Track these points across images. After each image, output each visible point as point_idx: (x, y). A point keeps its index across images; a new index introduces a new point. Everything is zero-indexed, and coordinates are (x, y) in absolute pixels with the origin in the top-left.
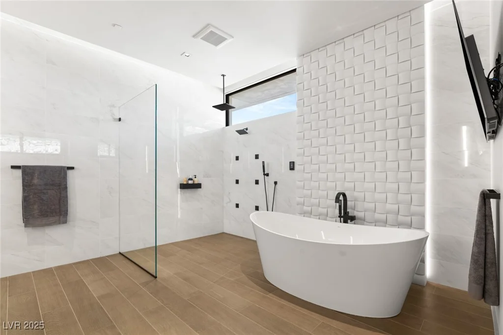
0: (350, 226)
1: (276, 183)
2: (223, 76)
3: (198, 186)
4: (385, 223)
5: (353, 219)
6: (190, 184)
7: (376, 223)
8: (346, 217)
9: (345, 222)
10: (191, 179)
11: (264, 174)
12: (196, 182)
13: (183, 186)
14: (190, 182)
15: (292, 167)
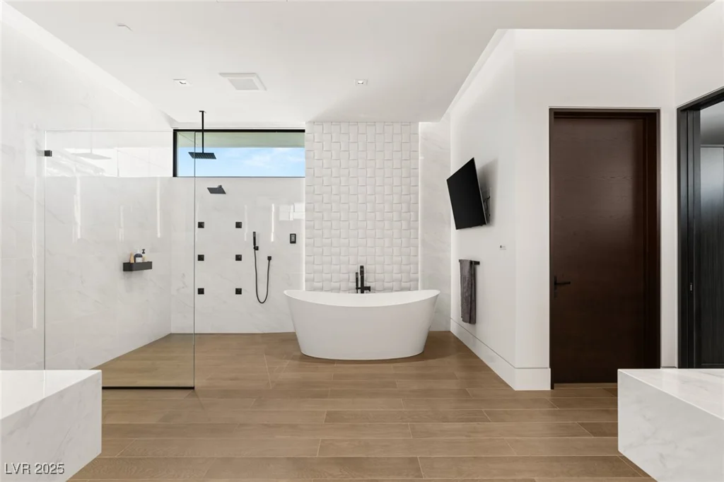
0: (366, 295)
1: (269, 258)
2: (203, 112)
3: (148, 265)
4: (391, 290)
5: (369, 289)
6: (139, 263)
7: (384, 290)
8: (363, 288)
9: (362, 292)
10: (137, 256)
11: (254, 248)
12: (146, 261)
13: (128, 267)
14: (139, 260)
15: (293, 240)
